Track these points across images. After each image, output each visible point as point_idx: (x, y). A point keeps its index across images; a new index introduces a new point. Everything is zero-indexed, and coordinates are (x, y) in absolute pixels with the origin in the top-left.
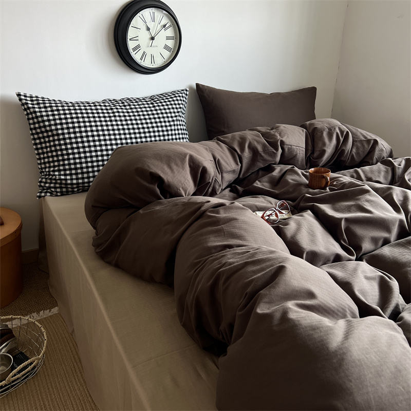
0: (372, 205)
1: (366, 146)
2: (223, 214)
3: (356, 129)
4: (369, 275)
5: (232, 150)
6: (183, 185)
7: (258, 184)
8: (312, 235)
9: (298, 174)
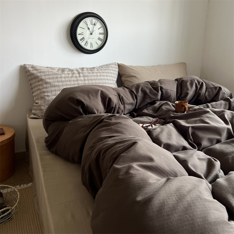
0: (210, 120)
1: (214, 91)
2: (113, 121)
3: (208, 82)
4: (202, 157)
5: (131, 92)
6: (96, 107)
7: (145, 111)
8: (169, 135)
9: (169, 105)
